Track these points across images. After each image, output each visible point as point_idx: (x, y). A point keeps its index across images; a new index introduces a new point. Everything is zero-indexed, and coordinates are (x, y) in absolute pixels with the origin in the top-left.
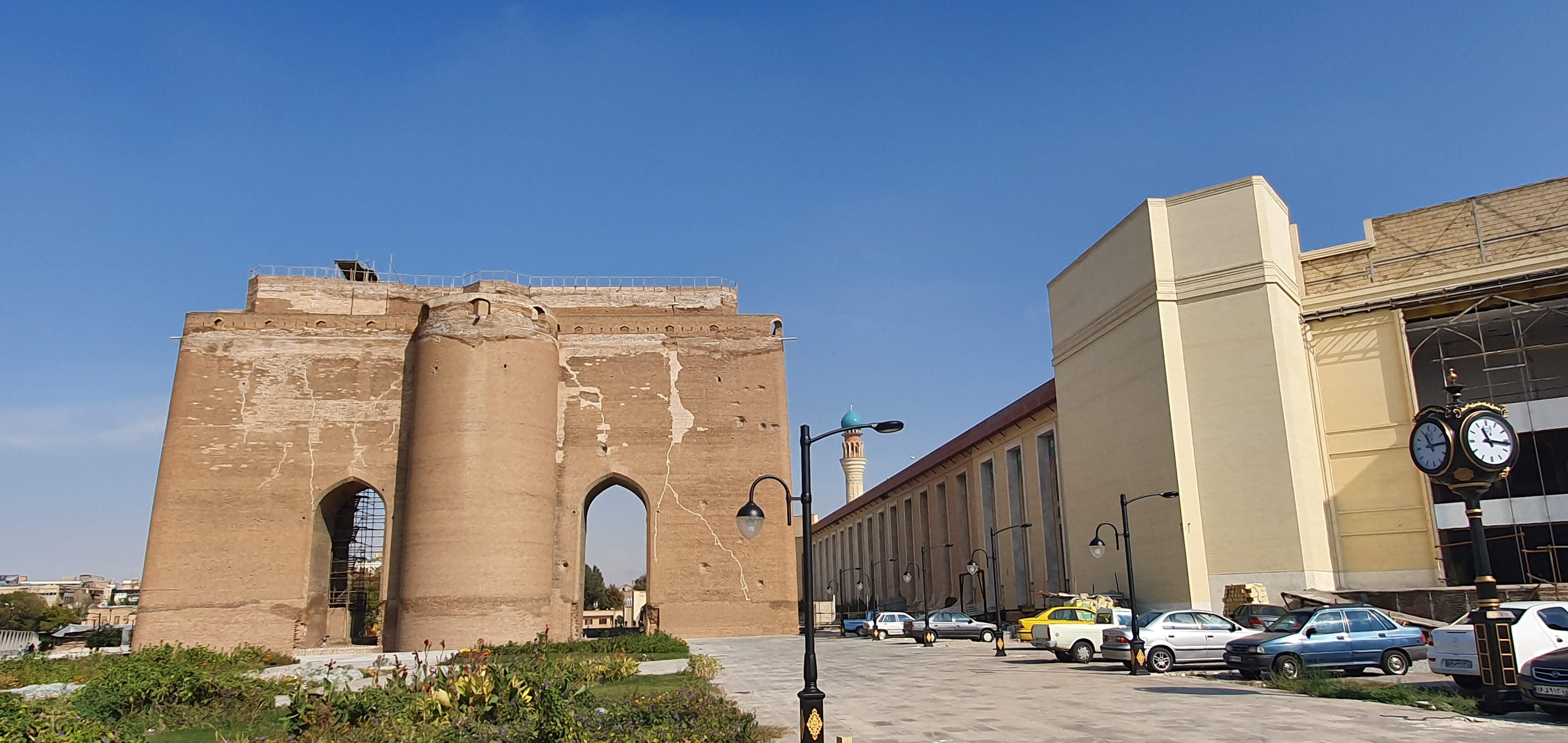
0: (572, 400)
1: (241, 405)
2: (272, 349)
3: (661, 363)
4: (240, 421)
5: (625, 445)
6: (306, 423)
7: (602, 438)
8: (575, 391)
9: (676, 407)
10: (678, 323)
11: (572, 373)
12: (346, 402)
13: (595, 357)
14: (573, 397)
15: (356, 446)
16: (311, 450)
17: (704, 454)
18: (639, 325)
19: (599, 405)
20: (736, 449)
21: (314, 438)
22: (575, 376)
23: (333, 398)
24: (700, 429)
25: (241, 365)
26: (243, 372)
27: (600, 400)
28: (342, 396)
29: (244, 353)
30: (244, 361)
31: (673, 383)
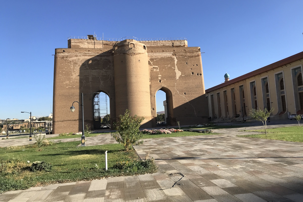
0: (152, 69)
1: (72, 72)
2: (78, 57)
3: (172, 60)
4: (72, 75)
5: (165, 80)
6: (88, 76)
7: (160, 78)
8: (152, 67)
9: (177, 71)
10: (176, 49)
11: (151, 62)
12: (97, 70)
13: (156, 58)
14: (152, 68)
15: (101, 81)
16: (90, 83)
17: (184, 82)
18: (166, 50)
19: (158, 70)
20: (192, 80)
21: (90, 79)
22: (152, 63)
23: (94, 70)
24: (183, 76)
25: (70, 62)
26: (71, 63)
27: (158, 69)
28: (96, 69)
29: (71, 58)
30: (71, 60)
31: (175, 65)
